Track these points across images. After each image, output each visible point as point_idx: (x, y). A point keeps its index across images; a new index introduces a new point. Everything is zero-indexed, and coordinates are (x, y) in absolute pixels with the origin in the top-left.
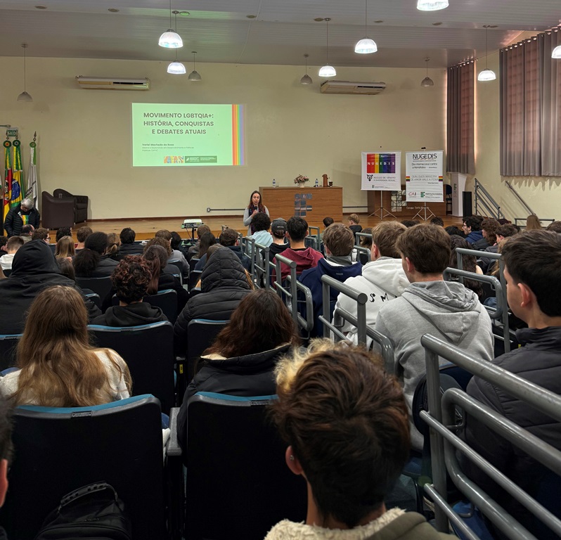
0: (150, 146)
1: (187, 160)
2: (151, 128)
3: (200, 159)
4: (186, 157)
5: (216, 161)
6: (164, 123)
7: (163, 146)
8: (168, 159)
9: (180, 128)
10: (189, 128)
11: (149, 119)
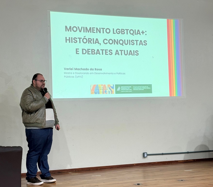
0: (74, 71)
1: (119, 89)
2: (74, 46)
3: (132, 88)
4: (117, 86)
5: (150, 91)
6: (89, 41)
7: (89, 71)
8: (95, 89)
9: (108, 47)
10: (119, 47)
11: (72, 34)
